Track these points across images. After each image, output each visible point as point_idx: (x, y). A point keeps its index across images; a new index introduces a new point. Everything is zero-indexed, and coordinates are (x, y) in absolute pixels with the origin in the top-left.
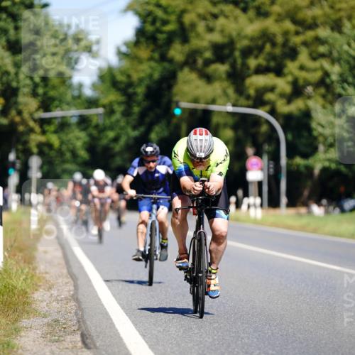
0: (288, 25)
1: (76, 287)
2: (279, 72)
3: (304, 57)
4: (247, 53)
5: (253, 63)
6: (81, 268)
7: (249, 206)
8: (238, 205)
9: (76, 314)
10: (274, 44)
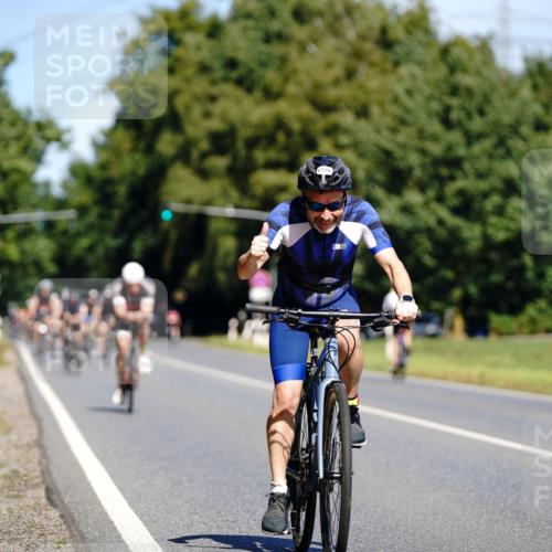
0: (307, 110)
1: (40, 431)
2: (292, 166)
4: (252, 143)
5: (260, 156)
6: (47, 407)
7: (254, 331)
8: (240, 329)
9: (40, 463)
10: (289, 133)
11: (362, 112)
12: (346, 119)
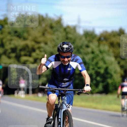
2: (30, 56)
3: (37, 51)
5: (23, 53)
11: (46, 44)
12: (42, 45)
